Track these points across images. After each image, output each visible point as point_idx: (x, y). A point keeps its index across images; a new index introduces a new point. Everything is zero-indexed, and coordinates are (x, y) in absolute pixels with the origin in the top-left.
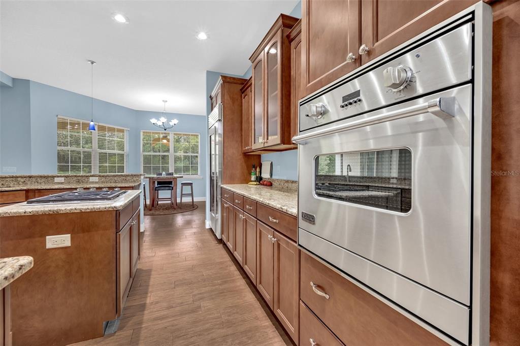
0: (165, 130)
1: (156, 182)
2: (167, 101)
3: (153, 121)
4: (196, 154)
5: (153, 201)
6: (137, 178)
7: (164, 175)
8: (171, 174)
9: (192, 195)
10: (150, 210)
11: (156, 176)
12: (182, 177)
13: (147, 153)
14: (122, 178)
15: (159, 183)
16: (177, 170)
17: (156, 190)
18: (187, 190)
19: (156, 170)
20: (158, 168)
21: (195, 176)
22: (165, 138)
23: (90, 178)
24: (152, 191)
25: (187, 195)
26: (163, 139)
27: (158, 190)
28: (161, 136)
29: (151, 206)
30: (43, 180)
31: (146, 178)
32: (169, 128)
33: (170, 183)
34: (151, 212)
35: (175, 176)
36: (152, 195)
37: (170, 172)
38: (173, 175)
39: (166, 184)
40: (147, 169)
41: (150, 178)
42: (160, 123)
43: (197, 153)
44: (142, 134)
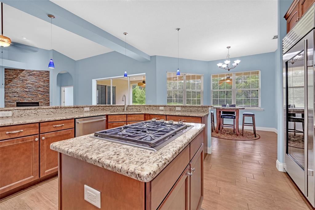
0: (229, 70)
1: (222, 112)
2: (230, 47)
3: (219, 65)
4: (257, 89)
5: (219, 126)
6: (206, 109)
7: (228, 106)
8: (234, 106)
9: (254, 124)
10: (217, 133)
11: (221, 107)
12: (244, 109)
13: (215, 90)
14: (195, 108)
15: (224, 112)
16: (239, 102)
17: (221, 118)
18: (249, 120)
19: (221, 102)
20: (223, 101)
21: (255, 108)
22: (228, 78)
23: (176, 107)
24: (218, 118)
25: (249, 124)
26: (227, 80)
27: (223, 118)
28: (226, 78)
29: (218, 129)
30: (155, 108)
31: (214, 108)
32: (232, 68)
33: (233, 113)
34: (218, 135)
35: (237, 107)
36: (218, 121)
37: (233, 104)
38: (235, 106)
39: (230, 114)
40: (215, 102)
41: (217, 108)
42: (225, 66)
43: (258, 87)
44: (211, 76)
